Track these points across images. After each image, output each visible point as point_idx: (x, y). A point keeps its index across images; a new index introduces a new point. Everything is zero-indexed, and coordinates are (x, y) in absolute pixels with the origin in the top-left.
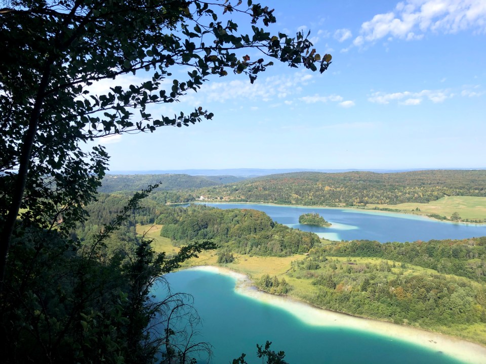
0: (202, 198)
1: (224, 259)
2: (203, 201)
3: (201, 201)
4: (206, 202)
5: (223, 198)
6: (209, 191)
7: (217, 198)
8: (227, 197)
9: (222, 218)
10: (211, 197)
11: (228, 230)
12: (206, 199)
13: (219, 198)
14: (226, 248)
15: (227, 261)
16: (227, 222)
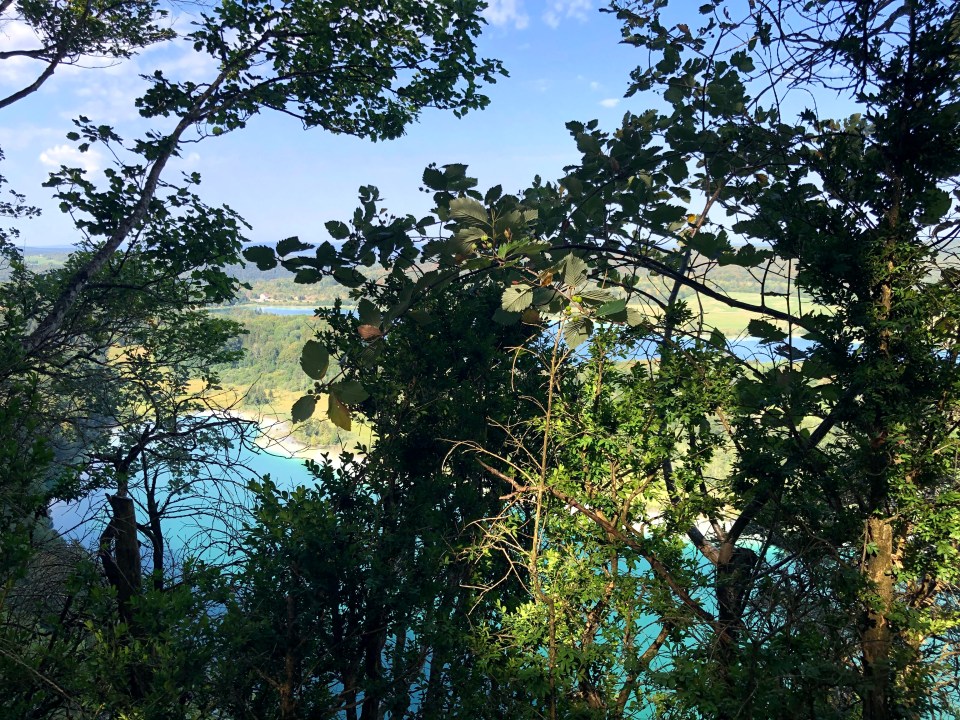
0: (263, 297)
1: (253, 398)
2: (265, 303)
3: (260, 303)
4: (269, 305)
5: (304, 299)
6: (279, 285)
7: (292, 299)
8: (313, 297)
9: (271, 332)
10: (281, 296)
11: (278, 353)
12: (272, 300)
13: (296, 298)
14: (265, 382)
15: (258, 401)
16: (279, 337)
